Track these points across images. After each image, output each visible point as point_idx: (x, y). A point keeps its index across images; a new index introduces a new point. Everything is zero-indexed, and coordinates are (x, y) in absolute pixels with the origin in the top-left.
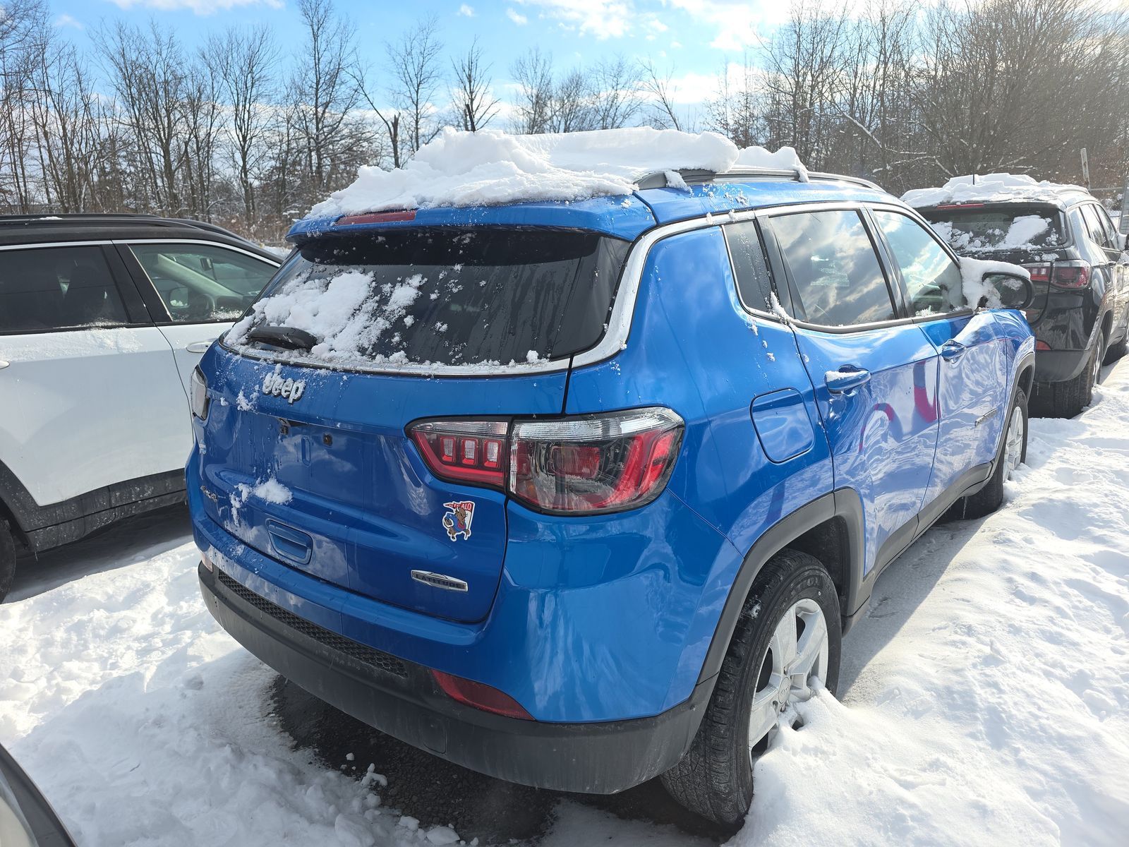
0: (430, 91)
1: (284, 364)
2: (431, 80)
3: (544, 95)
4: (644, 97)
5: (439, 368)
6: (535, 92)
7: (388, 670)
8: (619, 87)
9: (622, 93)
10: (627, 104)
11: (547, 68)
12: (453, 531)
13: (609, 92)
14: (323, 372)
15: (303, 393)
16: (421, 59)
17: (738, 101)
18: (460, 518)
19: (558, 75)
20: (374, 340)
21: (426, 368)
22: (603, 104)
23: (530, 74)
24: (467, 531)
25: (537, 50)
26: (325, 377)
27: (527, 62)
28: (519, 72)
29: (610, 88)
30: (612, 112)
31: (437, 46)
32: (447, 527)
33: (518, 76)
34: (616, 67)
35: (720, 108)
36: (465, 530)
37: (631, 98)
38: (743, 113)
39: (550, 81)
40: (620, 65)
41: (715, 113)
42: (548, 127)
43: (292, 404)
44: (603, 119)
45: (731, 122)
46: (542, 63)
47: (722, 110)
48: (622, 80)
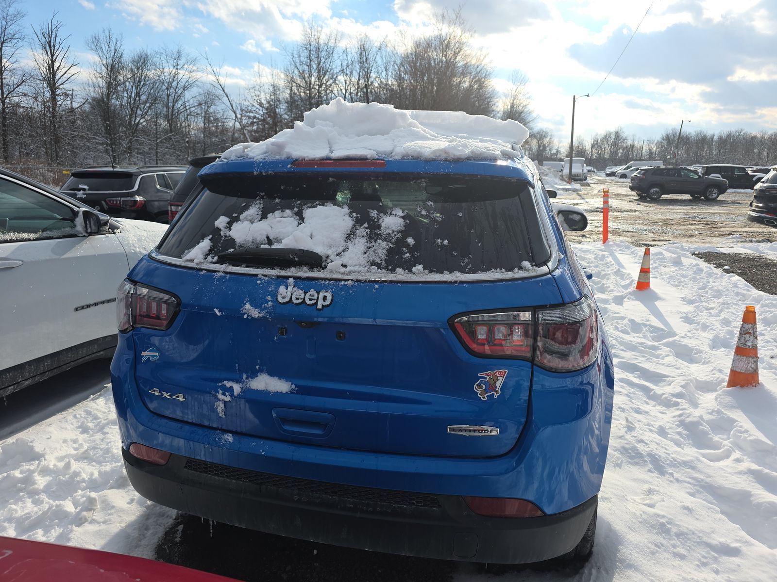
0: (13, 50)
1: (295, 278)
2: (14, 41)
3: (117, 66)
4: (198, 77)
5: (458, 276)
6: (110, 61)
7: (421, 506)
8: (179, 67)
9: (181, 72)
10: (185, 80)
11: (119, 45)
12: (484, 393)
13: (171, 70)
14: (349, 282)
15: (332, 300)
16: (4, 23)
17: (269, 89)
18: (492, 382)
19: (129, 52)
20: (384, 257)
21: (447, 277)
22: (166, 77)
23: (105, 47)
24: (497, 392)
25: (110, 31)
26: (353, 287)
27: (101, 38)
28: (95, 44)
29: (172, 68)
30: (174, 84)
31: (19, 15)
32: (479, 391)
33: (94, 48)
34: (176, 53)
35: (256, 92)
36: (495, 391)
37: (188, 76)
38: (273, 97)
39: (122, 55)
40: (179, 52)
41: (253, 94)
42: (122, 89)
43: (322, 309)
44: (167, 89)
45: (264, 102)
46: (114, 41)
47: (257, 93)
48: (181, 63)
